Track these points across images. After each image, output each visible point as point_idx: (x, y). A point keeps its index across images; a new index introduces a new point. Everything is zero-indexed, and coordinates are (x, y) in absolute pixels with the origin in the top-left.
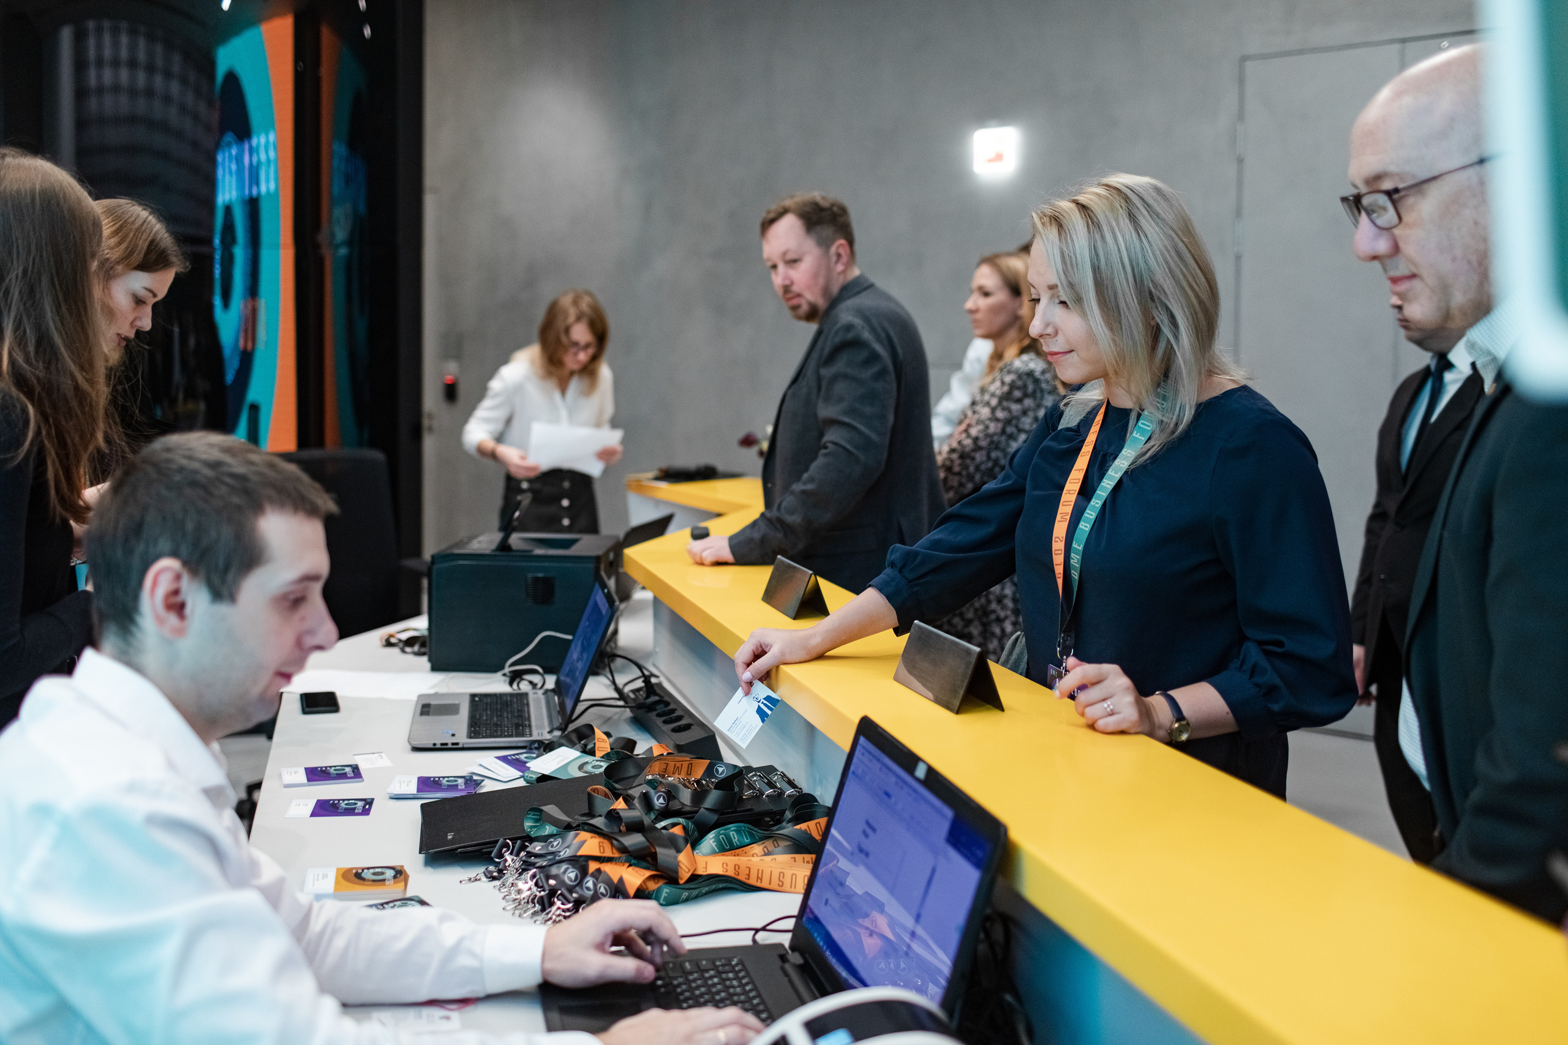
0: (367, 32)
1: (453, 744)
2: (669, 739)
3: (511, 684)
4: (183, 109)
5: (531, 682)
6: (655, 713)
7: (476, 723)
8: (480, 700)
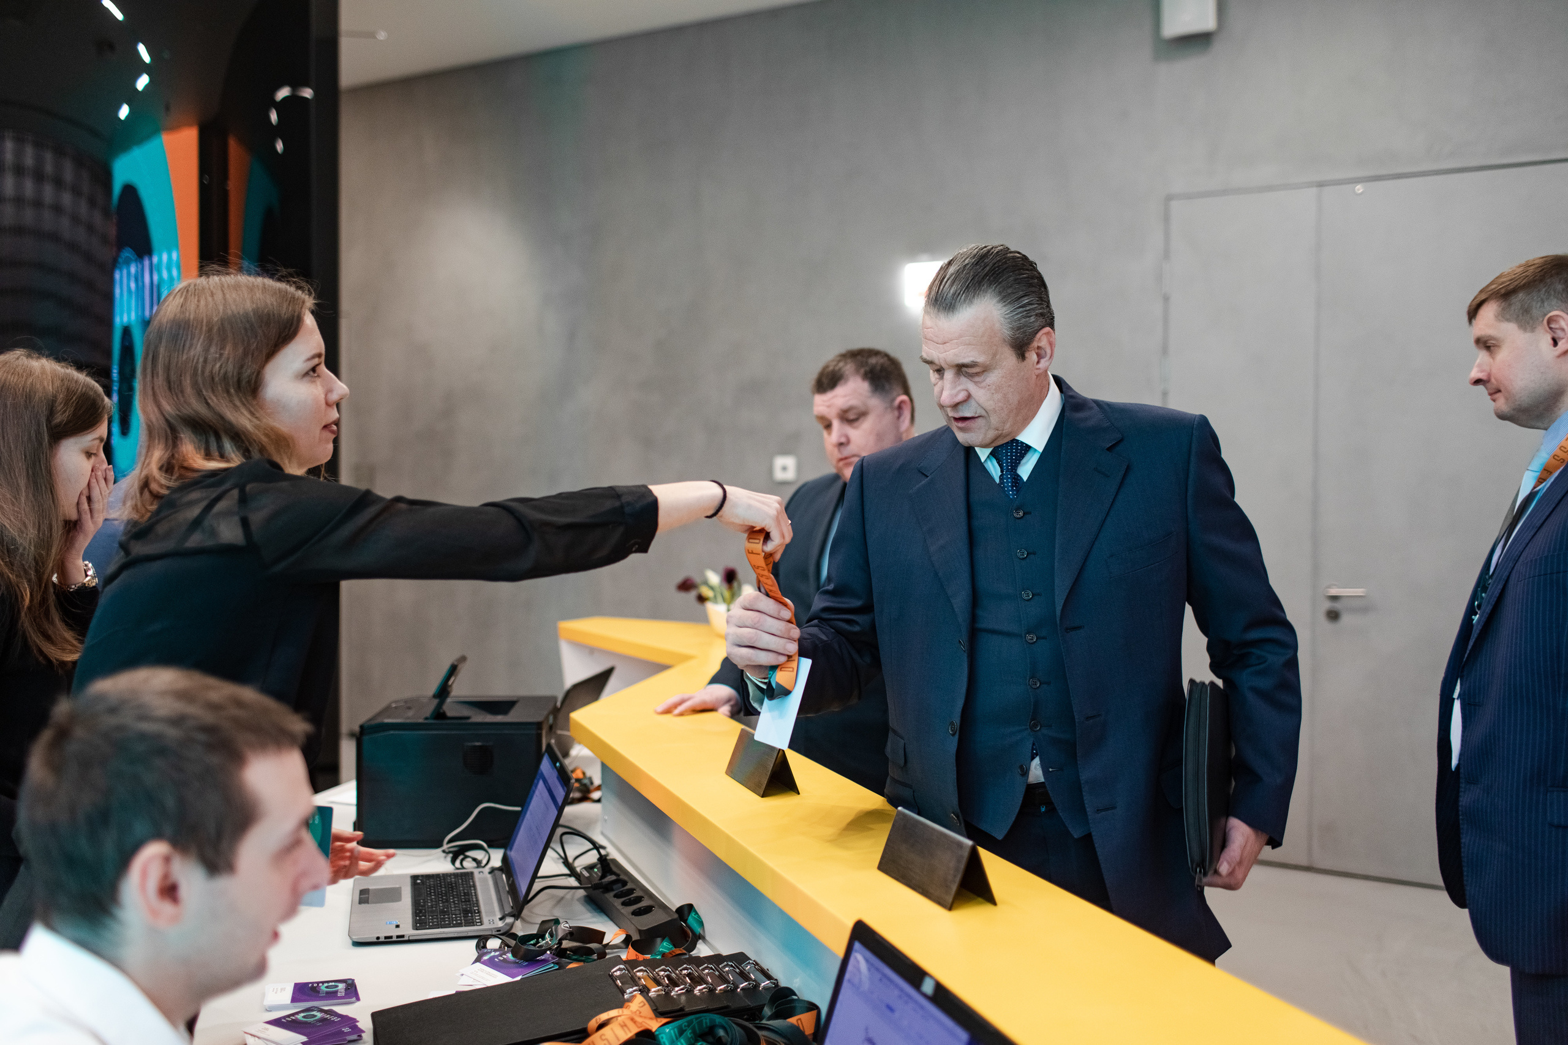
0: (280, 146)
1: (398, 937)
2: (629, 922)
3: (453, 862)
4: (75, 219)
5: (475, 860)
6: (612, 894)
7: (421, 911)
8: (423, 882)
